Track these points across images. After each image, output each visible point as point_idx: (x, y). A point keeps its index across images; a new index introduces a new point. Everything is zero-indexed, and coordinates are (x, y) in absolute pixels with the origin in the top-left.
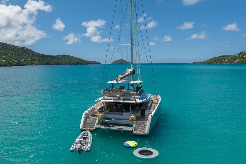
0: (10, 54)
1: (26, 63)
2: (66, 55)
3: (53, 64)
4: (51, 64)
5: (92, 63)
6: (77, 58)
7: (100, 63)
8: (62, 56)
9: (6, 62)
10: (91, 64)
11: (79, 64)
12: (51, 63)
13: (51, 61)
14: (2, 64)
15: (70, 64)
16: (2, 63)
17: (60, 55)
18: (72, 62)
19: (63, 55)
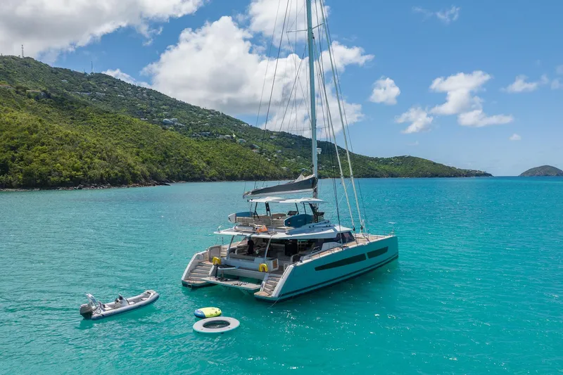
0: (301, 156)
1: (327, 173)
2: (409, 157)
3: (382, 176)
4: (376, 177)
5: (468, 174)
6: (434, 164)
7: (490, 175)
8: (401, 158)
9: (288, 172)
10: (466, 176)
11: (436, 176)
12: (376, 173)
13: (376, 170)
14: (281, 175)
15: (417, 175)
16: (281, 173)
17: (398, 158)
18: (421, 173)
19: (403, 157)
